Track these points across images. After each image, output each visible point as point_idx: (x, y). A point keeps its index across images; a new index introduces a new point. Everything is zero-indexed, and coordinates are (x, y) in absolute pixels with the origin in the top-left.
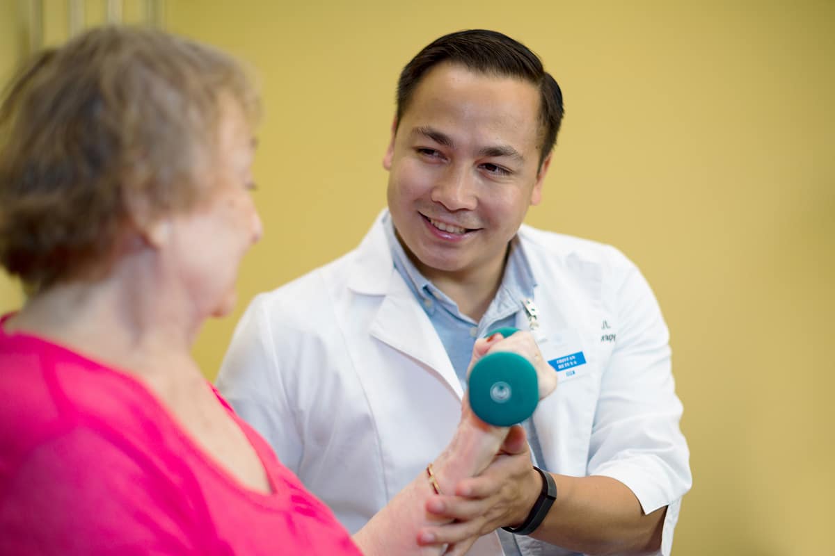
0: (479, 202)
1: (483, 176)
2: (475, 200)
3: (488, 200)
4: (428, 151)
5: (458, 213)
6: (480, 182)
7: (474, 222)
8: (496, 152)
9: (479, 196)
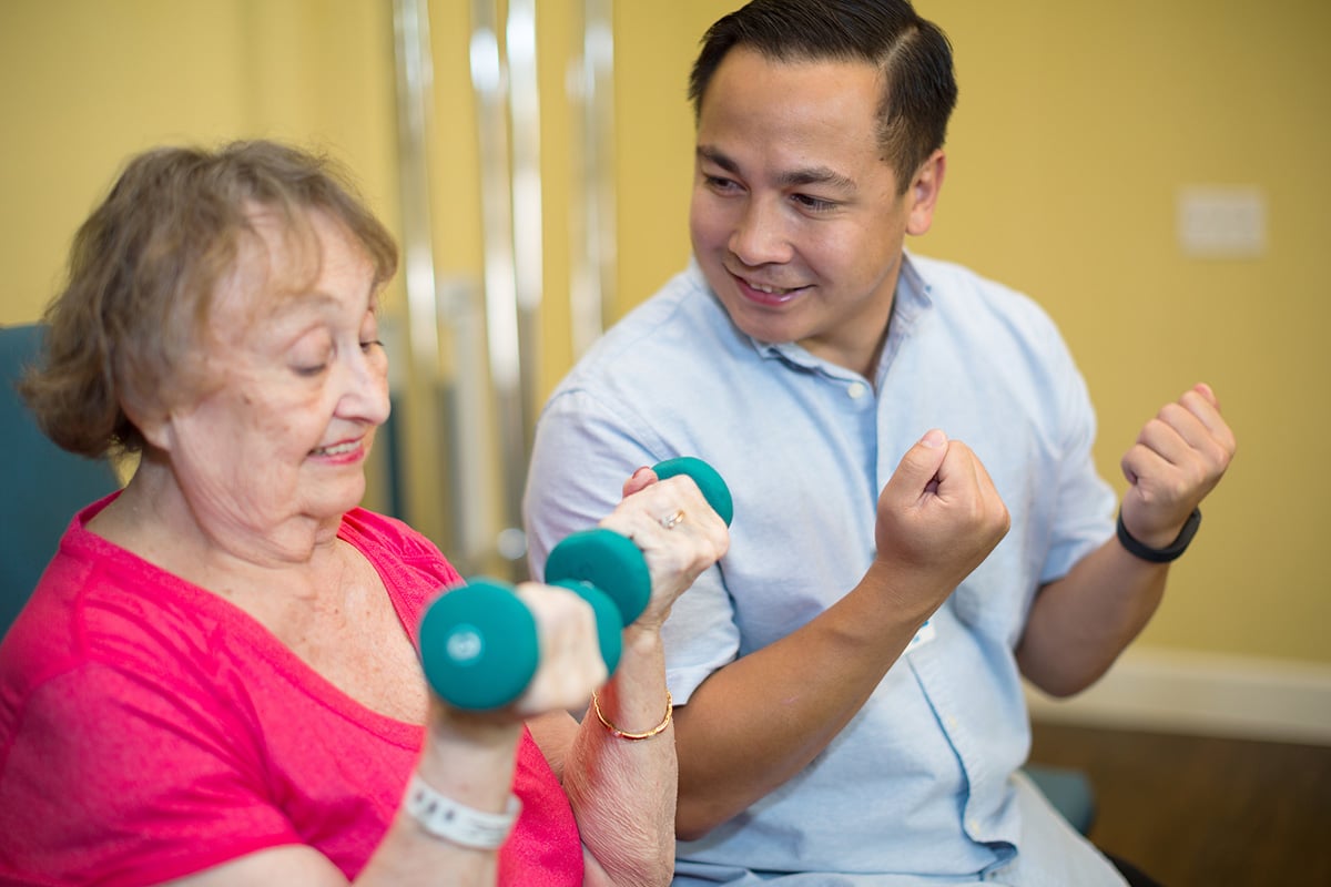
0: (796, 250)
1: (796, 210)
2: (789, 248)
3: (808, 247)
4: (722, 182)
5: (767, 267)
6: (795, 219)
7: (795, 278)
8: (805, 178)
9: (792, 240)
